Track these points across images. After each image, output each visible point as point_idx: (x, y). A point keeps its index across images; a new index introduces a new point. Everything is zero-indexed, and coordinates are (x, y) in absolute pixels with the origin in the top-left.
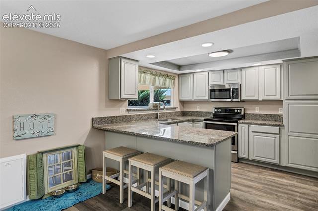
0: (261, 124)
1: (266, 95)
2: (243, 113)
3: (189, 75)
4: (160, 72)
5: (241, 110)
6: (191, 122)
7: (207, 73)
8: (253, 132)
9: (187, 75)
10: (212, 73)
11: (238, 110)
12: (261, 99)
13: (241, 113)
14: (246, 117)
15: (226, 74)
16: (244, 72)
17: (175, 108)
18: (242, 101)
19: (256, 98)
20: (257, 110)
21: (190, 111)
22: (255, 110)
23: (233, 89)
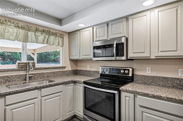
0: (154, 97)
1: (160, 50)
2: (130, 75)
3: (77, 32)
4: (36, 26)
5: (129, 70)
6: (72, 84)
7: (91, 28)
8: (141, 106)
9: (75, 33)
10: (97, 27)
11: (125, 70)
12: (153, 57)
13: (128, 74)
14: (135, 79)
15: (110, 26)
16: (130, 21)
17: (64, 68)
18: (128, 60)
19: (146, 55)
20: (148, 71)
21: (82, 70)
22: (146, 70)
23: (117, 44)
